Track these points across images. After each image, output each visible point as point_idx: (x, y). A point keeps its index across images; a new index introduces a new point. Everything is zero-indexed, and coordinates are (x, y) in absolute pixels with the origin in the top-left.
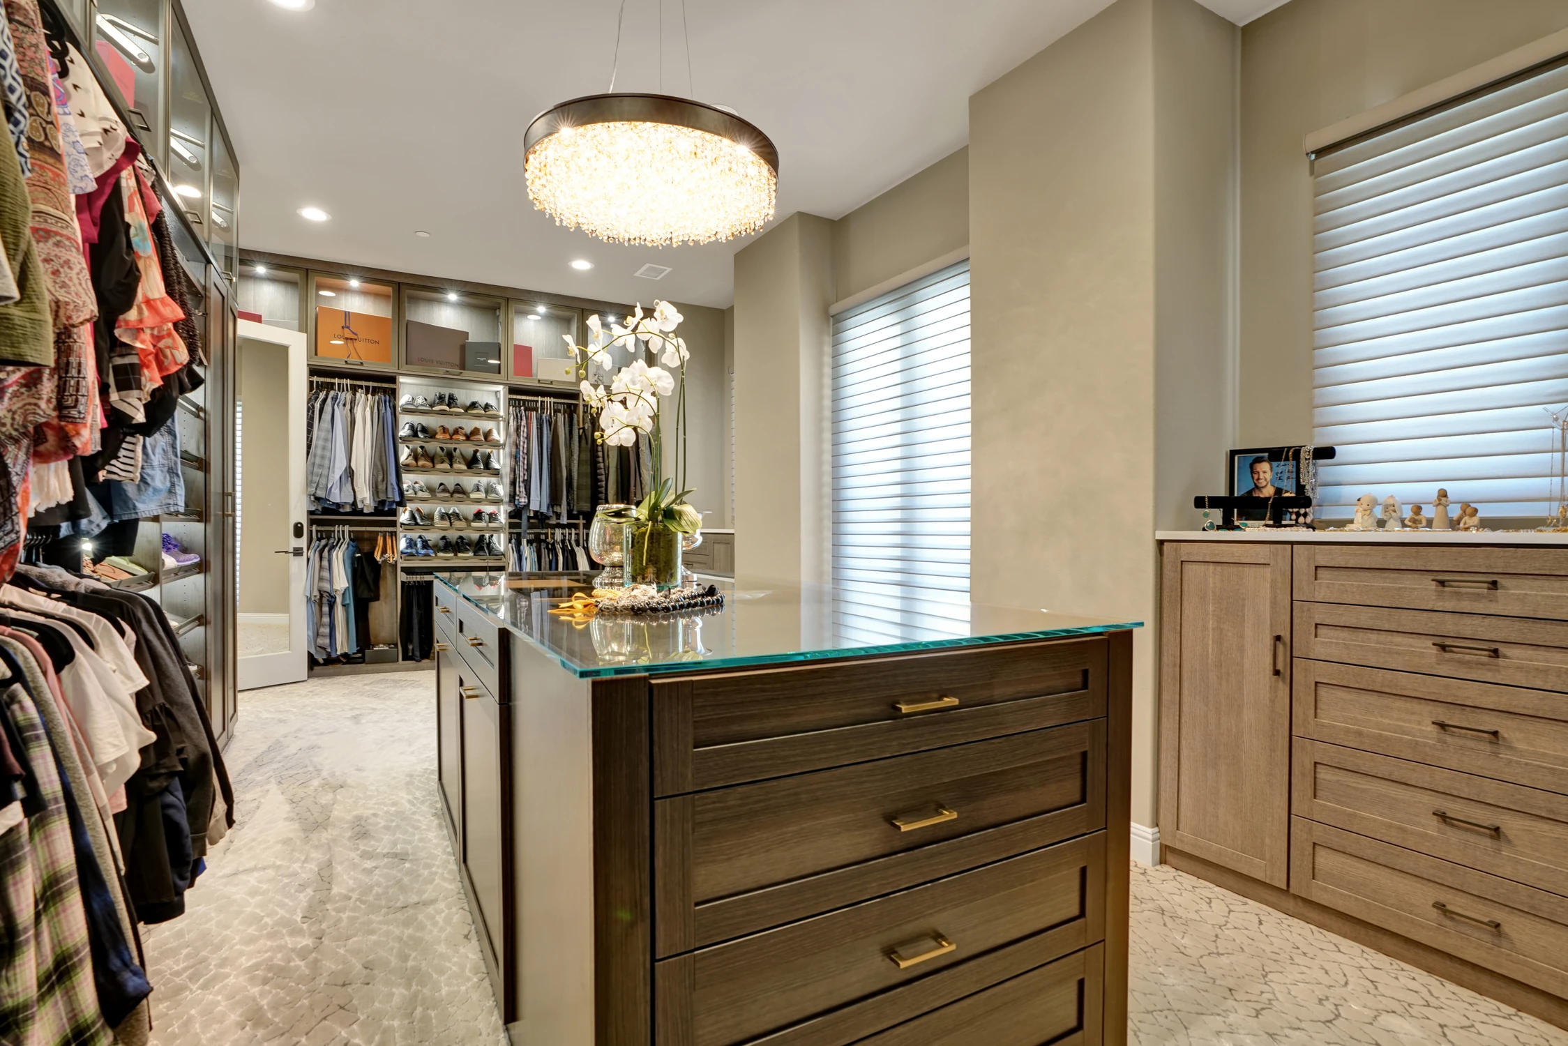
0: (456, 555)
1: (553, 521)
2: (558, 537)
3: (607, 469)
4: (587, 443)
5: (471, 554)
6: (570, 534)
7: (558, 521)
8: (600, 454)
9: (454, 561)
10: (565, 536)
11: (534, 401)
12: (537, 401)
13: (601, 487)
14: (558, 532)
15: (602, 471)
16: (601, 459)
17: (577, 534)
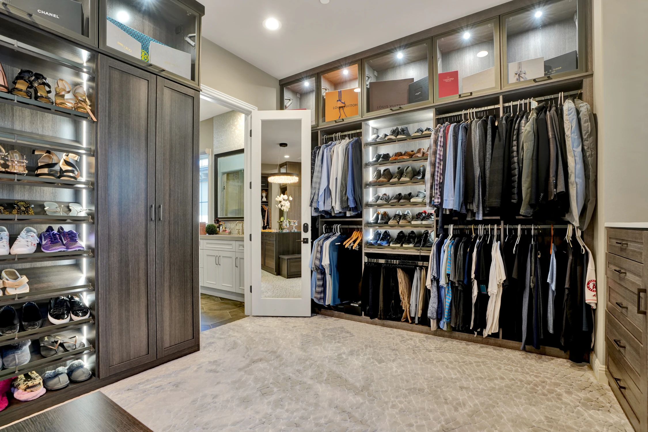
0: (402, 245)
1: (469, 219)
2: (481, 232)
3: (520, 162)
4: (500, 140)
5: (411, 245)
6: (492, 230)
7: (473, 218)
8: (515, 148)
9: (399, 250)
10: (487, 232)
11: (458, 115)
12: (461, 115)
13: (514, 181)
14: (480, 227)
15: (516, 165)
16: (515, 154)
17: (499, 229)
